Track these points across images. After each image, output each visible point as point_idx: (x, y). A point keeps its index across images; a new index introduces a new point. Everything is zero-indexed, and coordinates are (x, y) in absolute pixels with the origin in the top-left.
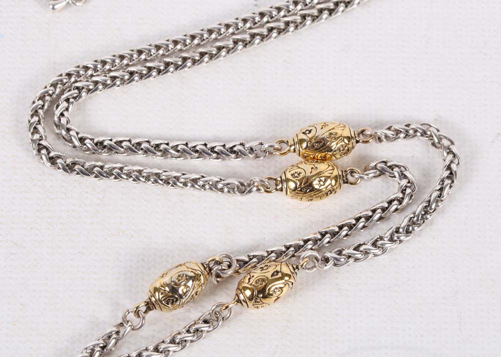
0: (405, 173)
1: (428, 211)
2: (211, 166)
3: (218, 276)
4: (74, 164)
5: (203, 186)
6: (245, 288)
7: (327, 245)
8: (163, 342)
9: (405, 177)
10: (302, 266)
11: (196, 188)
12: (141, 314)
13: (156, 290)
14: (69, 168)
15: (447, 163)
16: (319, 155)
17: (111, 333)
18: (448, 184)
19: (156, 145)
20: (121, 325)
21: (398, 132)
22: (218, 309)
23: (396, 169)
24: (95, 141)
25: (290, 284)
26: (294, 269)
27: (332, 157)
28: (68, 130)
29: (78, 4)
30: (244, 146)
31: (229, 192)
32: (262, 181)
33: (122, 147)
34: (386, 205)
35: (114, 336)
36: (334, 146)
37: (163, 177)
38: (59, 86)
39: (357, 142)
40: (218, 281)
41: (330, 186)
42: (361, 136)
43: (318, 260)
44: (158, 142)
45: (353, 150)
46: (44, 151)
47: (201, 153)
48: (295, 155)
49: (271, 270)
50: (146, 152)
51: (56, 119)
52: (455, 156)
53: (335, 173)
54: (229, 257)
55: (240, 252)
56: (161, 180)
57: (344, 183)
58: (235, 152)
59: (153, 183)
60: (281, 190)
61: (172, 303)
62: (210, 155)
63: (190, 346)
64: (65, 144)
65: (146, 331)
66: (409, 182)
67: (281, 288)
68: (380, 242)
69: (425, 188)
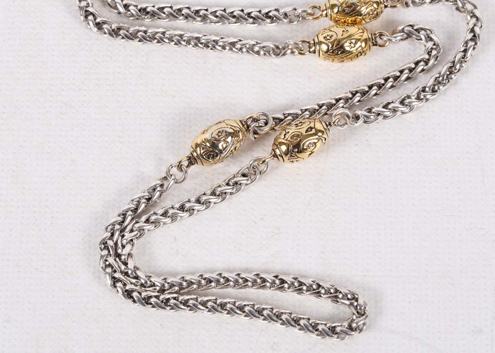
0: (431, 35)
1: (452, 71)
2: (248, 30)
3: (255, 133)
4: (119, 29)
5: (241, 49)
6: (281, 144)
7: (357, 104)
8: (204, 194)
9: (431, 39)
10: (334, 122)
11: (234, 51)
12: (184, 168)
13: (197, 145)
14: (115, 33)
15: (471, 26)
16: (350, 19)
17: (155, 185)
18: (471, 46)
19: (196, 11)
20: (165, 178)
22: (256, 163)
23: (423, 32)
24: (139, 7)
25: (323, 139)
26: (327, 126)
27: (361, 21)
30: (278, 11)
31: (265, 54)
32: (296, 44)
33: (164, 13)
34: (413, 66)
35: (159, 189)
36: (364, 10)
37: (203, 41)
39: (386, 7)
40: (255, 138)
41: (360, 48)
42: (390, 1)
43: (349, 118)
44: (197, 9)
45: (382, 15)
46: (91, 17)
47: (238, 18)
48: (327, 20)
49: (305, 127)
50: (186, 18)
52: (478, 19)
53: (365, 36)
54: (265, 115)
55: (275, 111)
56: (201, 43)
57: (374, 45)
58: (270, 17)
59: (193, 47)
60: (314, 52)
61: (213, 158)
62: (247, 20)
63: (229, 198)
64: (110, 11)
65: (188, 184)
66: (434, 45)
67: (315, 143)
68: (407, 101)
69: (449, 50)
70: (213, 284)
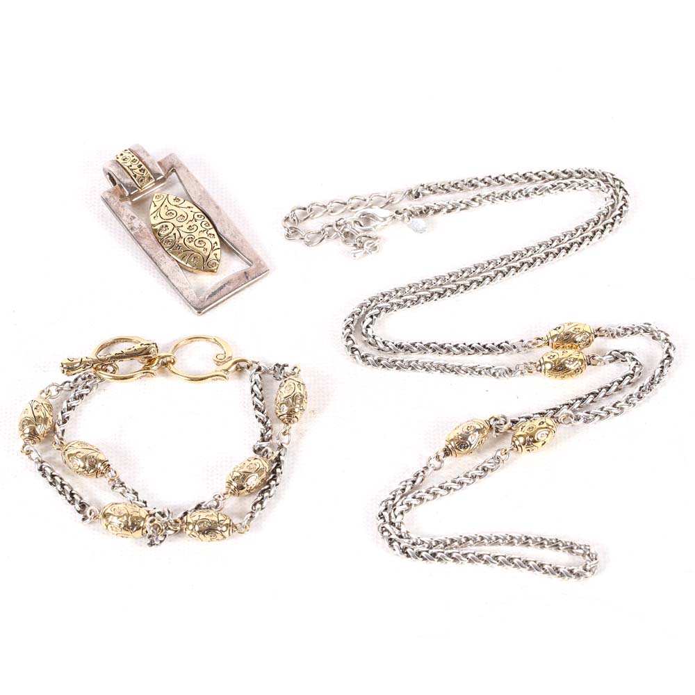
0: (634, 357)
1: (653, 383)
3: (497, 432)
4: (379, 361)
5: (480, 372)
6: (519, 436)
8: (458, 477)
9: (634, 360)
10: (561, 420)
11: (474, 374)
12: (441, 458)
13: (451, 439)
14: (377, 363)
15: (665, 349)
16: (567, 345)
17: (418, 472)
18: (667, 364)
19: (442, 345)
20: (426, 468)
21: (626, 329)
22: (499, 454)
23: (627, 355)
24: (395, 343)
25: (553, 432)
26: (555, 422)
27: (577, 346)
28: (374, 337)
29: (373, 252)
30: (508, 343)
31: (500, 375)
32: (526, 364)
33: (416, 347)
34: (621, 379)
35: (421, 474)
36: (578, 339)
37: (449, 367)
38: (364, 308)
39: (596, 336)
40: (497, 436)
41: (577, 366)
42: (599, 332)
43: (572, 417)
44: (443, 343)
45: (593, 343)
46: (357, 352)
47: (476, 350)
48: (549, 347)
49: (538, 421)
50: (434, 350)
51: (364, 331)
52: (670, 344)
53: (581, 357)
54: (504, 417)
56: (448, 369)
57: (588, 364)
58: (502, 348)
59: (441, 372)
60: (541, 370)
61: (464, 448)
62: (483, 351)
63: (479, 480)
64: (372, 347)
65: (444, 471)
66: (637, 364)
67: (546, 434)
68: (619, 405)
69: (649, 370)
70: (471, 542)
